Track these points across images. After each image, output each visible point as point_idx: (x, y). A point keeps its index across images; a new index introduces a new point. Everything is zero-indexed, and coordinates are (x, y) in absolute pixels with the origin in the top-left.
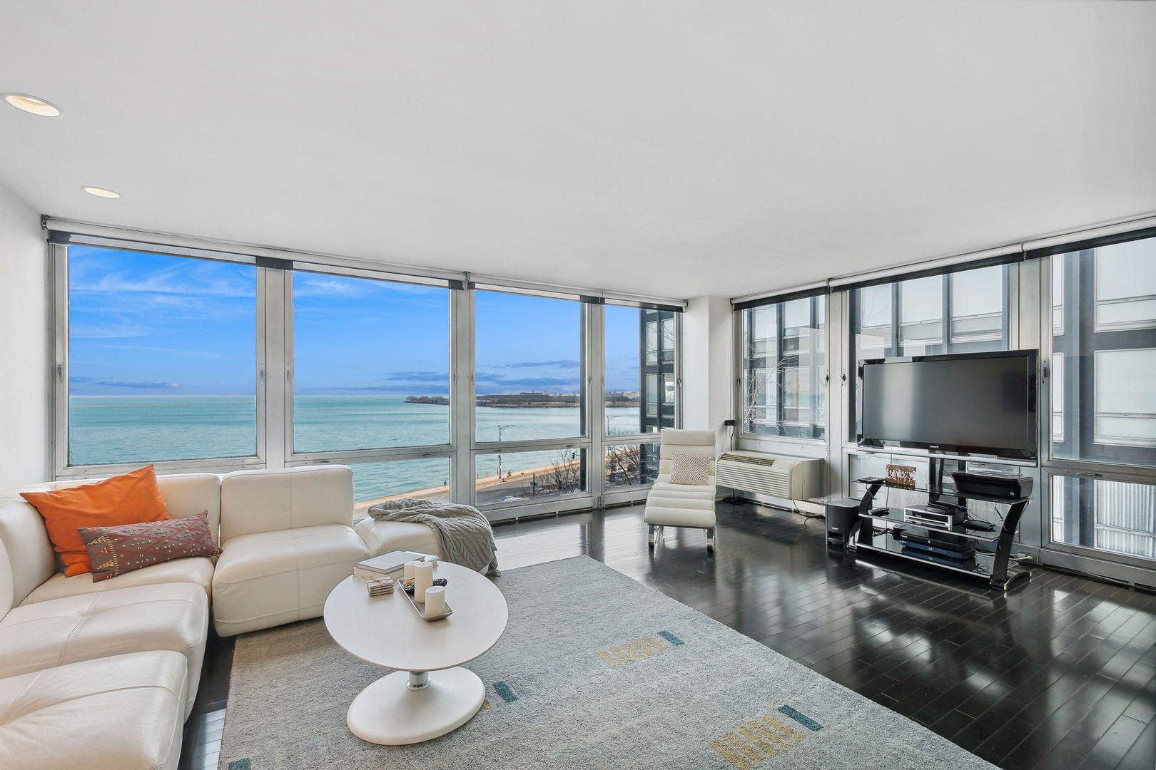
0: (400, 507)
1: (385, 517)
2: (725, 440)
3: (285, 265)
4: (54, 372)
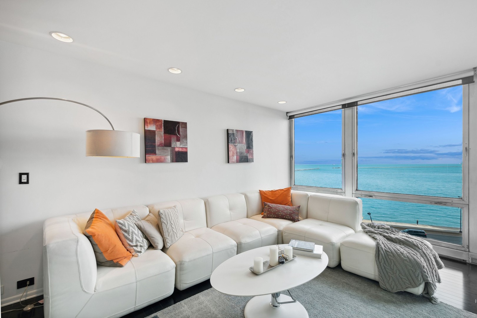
3: (354, 104)
4: (291, 157)
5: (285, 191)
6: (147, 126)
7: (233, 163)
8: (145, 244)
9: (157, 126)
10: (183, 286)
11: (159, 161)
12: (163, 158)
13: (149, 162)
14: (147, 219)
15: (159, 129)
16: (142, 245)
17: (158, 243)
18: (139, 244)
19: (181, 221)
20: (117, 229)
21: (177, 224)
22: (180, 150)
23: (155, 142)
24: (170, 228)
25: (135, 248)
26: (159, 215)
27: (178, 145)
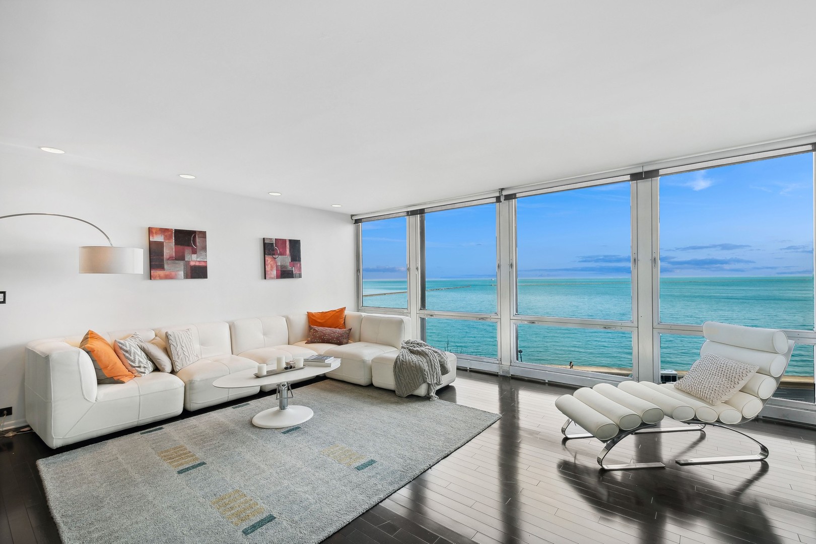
4: (358, 270)
5: (338, 312)
6: (153, 236)
7: (272, 278)
8: (150, 365)
9: (166, 236)
10: (194, 406)
11: (168, 277)
12: (173, 273)
13: (155, 279)
14: (153, 342)
15: (169, 239)
16: (145, 366)
17: (165, 366)
18: (142, 365)
19: (197, 346)
20: (117, 349)
21: (190, 347)
22: (197, 264)
23: (163, 255)
24: (181, 351)
25: (137, 368)
26: (167, 336)
27: (194, 258)
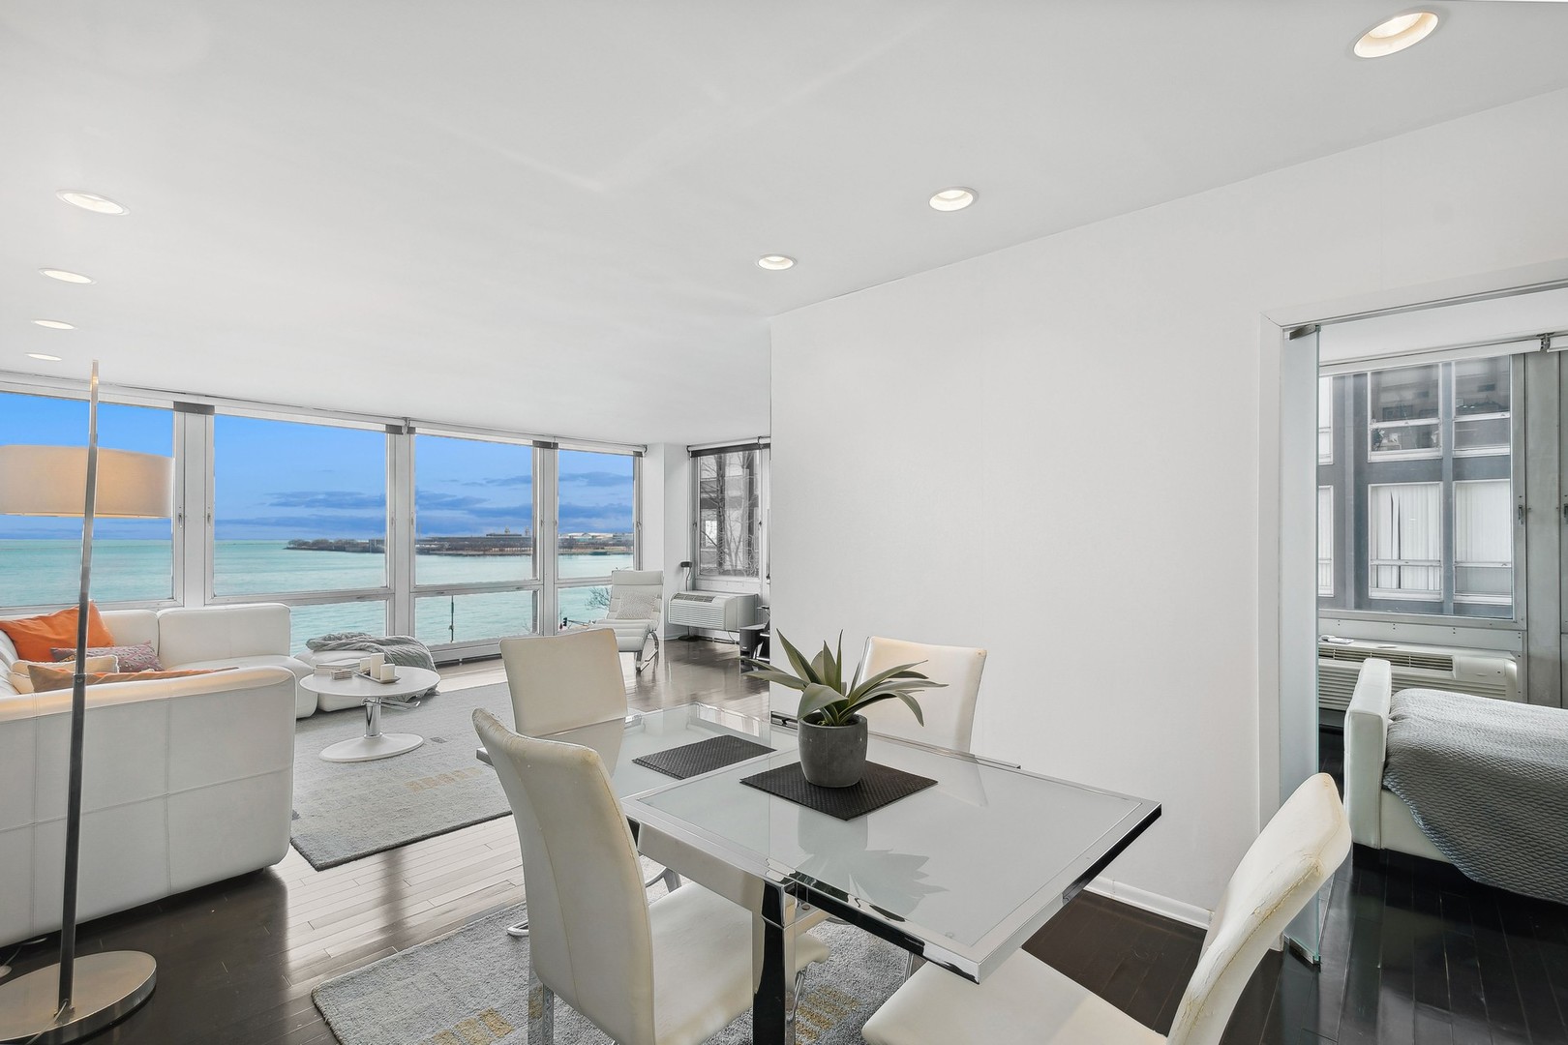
0: (340, 639)
1: (325, 648)
2: (679, 581)
3: (205, 410)
